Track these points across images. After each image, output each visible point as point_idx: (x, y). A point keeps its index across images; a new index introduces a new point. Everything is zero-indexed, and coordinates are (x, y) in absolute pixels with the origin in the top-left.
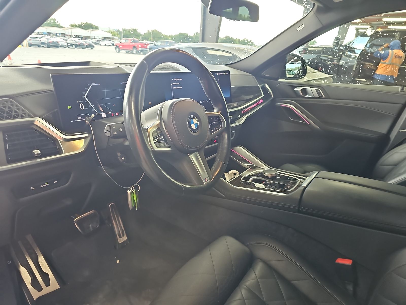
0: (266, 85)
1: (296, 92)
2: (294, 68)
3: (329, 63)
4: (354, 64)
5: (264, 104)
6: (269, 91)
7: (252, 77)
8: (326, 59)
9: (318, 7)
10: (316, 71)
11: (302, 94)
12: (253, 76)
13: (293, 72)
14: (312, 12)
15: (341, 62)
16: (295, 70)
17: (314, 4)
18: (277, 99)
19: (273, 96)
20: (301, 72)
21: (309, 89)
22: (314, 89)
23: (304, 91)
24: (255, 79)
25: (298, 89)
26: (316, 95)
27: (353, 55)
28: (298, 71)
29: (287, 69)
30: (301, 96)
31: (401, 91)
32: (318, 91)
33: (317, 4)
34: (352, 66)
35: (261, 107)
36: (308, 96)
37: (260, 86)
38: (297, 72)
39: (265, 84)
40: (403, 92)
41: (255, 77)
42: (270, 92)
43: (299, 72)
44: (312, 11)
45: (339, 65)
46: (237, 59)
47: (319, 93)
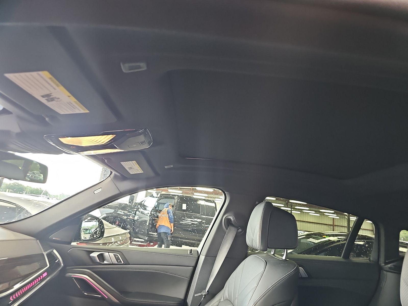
0: (55, 251)
1: (92, 259)
2: (91, 226)
3: (125, 217)
4: (147, 219)
5: (48, 279)
6: (58, 258)
7: (36, 241)
8: (123, 214)
9: (115, 176)
10: (114, 226)
11: (98, 261)
12: (37, 239)
13: (89, 231)
14: (109, 179)
15: (136, 218)
16: (92, 228)
17: (111, 173)
18: (68, 268)
19: (62, 265)
20: (98, 231)
21: (106, 254)
22: (112, 255)
23: (101, 257)
24: (39, 245)
25: (95, 255)
26: (115, 261)
27: (146, 212)
28: (95, 229)
29: (83, 227)
30: (98, 263)
31: (190, 254)
32: (117, 257)
33: (114, 172)
34: (146, 221)
35: (43, 283)
36: (105, 262)
37: (45, 254)
38: (94, 231)
39: (53, 250)
40: (192, 254)
41: (39, 241)
42: (59, 261)
43: (96, 231)
44: (109, 177)
45: (134, 221)
46: (17, 218)
47: (117, 259)
